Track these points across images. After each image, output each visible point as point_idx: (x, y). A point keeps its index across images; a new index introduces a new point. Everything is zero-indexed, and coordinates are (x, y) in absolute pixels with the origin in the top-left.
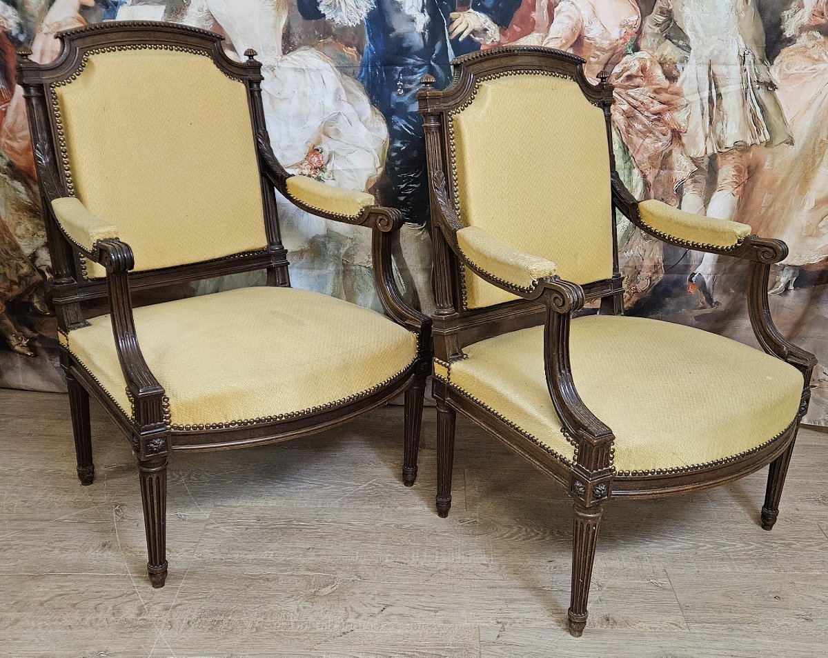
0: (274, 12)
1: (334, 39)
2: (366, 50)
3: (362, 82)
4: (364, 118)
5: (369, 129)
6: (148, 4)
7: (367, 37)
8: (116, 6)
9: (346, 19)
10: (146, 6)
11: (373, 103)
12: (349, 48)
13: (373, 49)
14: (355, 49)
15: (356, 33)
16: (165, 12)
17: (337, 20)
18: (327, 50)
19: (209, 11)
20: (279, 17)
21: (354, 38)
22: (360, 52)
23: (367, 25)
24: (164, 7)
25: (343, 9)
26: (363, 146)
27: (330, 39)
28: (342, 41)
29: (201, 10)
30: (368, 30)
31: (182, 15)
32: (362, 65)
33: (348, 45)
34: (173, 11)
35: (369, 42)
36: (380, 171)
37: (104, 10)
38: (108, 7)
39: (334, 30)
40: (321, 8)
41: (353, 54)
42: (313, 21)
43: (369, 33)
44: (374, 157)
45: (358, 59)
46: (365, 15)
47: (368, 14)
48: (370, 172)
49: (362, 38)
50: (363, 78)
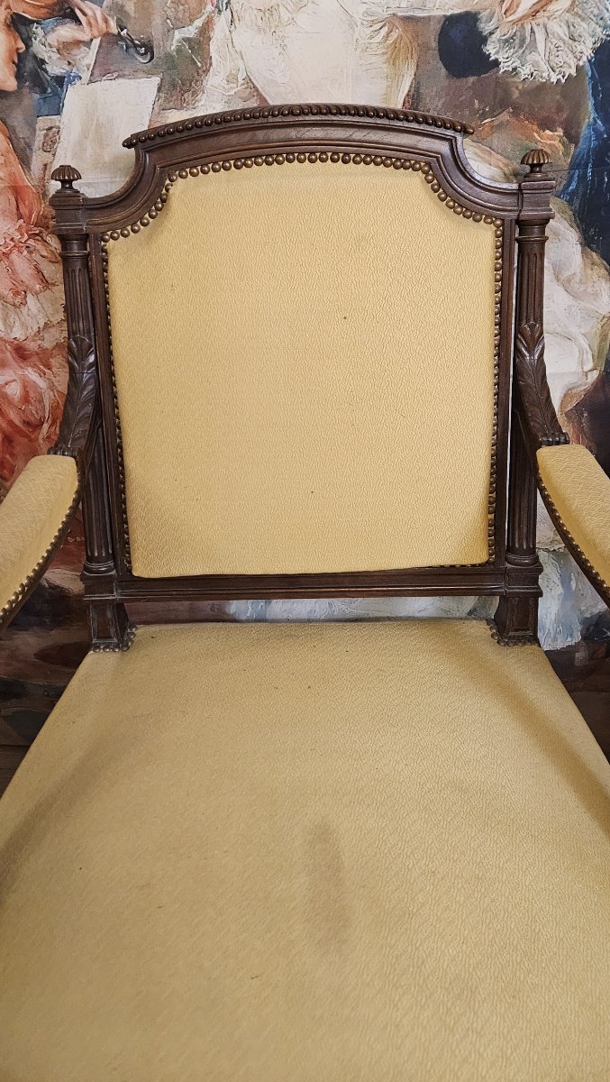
0: (386, 68)
1: (515, 114)
2: (584, 131)
3: (570, 202)
4: (565, 274)
5: (575, 296)
6: (123, 76)
7: (590, 103)
8: (62, 86)
9: (544, 67)
10: (120, 81)
11: (587, 242)
12: (548, 132)
13: (602, 129)
14: (560, 132)
15: (564, 97)
16: (159, 90)
17: (524, 72)
18: (498, 140)
19: (248, 80)
20: (395, 78)
21: (559, 109)
22: (571, 137)
23: (592, 77)
24: (156, 80)
25: (541, 46)
26: (559, 330)
27: (504, 117)
28: (532, 117)
29: (231, 79)
30: (594, 88)
31: (195, 94)
32: (573, 166)
33: (546, 124)
34: (174, 86)
35: (593, 115)
36: (594, 376)
37: (38, 96)
38: (44, 91)
39: (516, 94)
40: (491, 49)
41: (556, 143)
42: (472, 79)
43: (595, 95)
44: (581, 352)
45: (566, 154)
46: (588, 53)
47: (597, 52)
48: (572, 380)
49: (577, 106)
50: (573, 193)
